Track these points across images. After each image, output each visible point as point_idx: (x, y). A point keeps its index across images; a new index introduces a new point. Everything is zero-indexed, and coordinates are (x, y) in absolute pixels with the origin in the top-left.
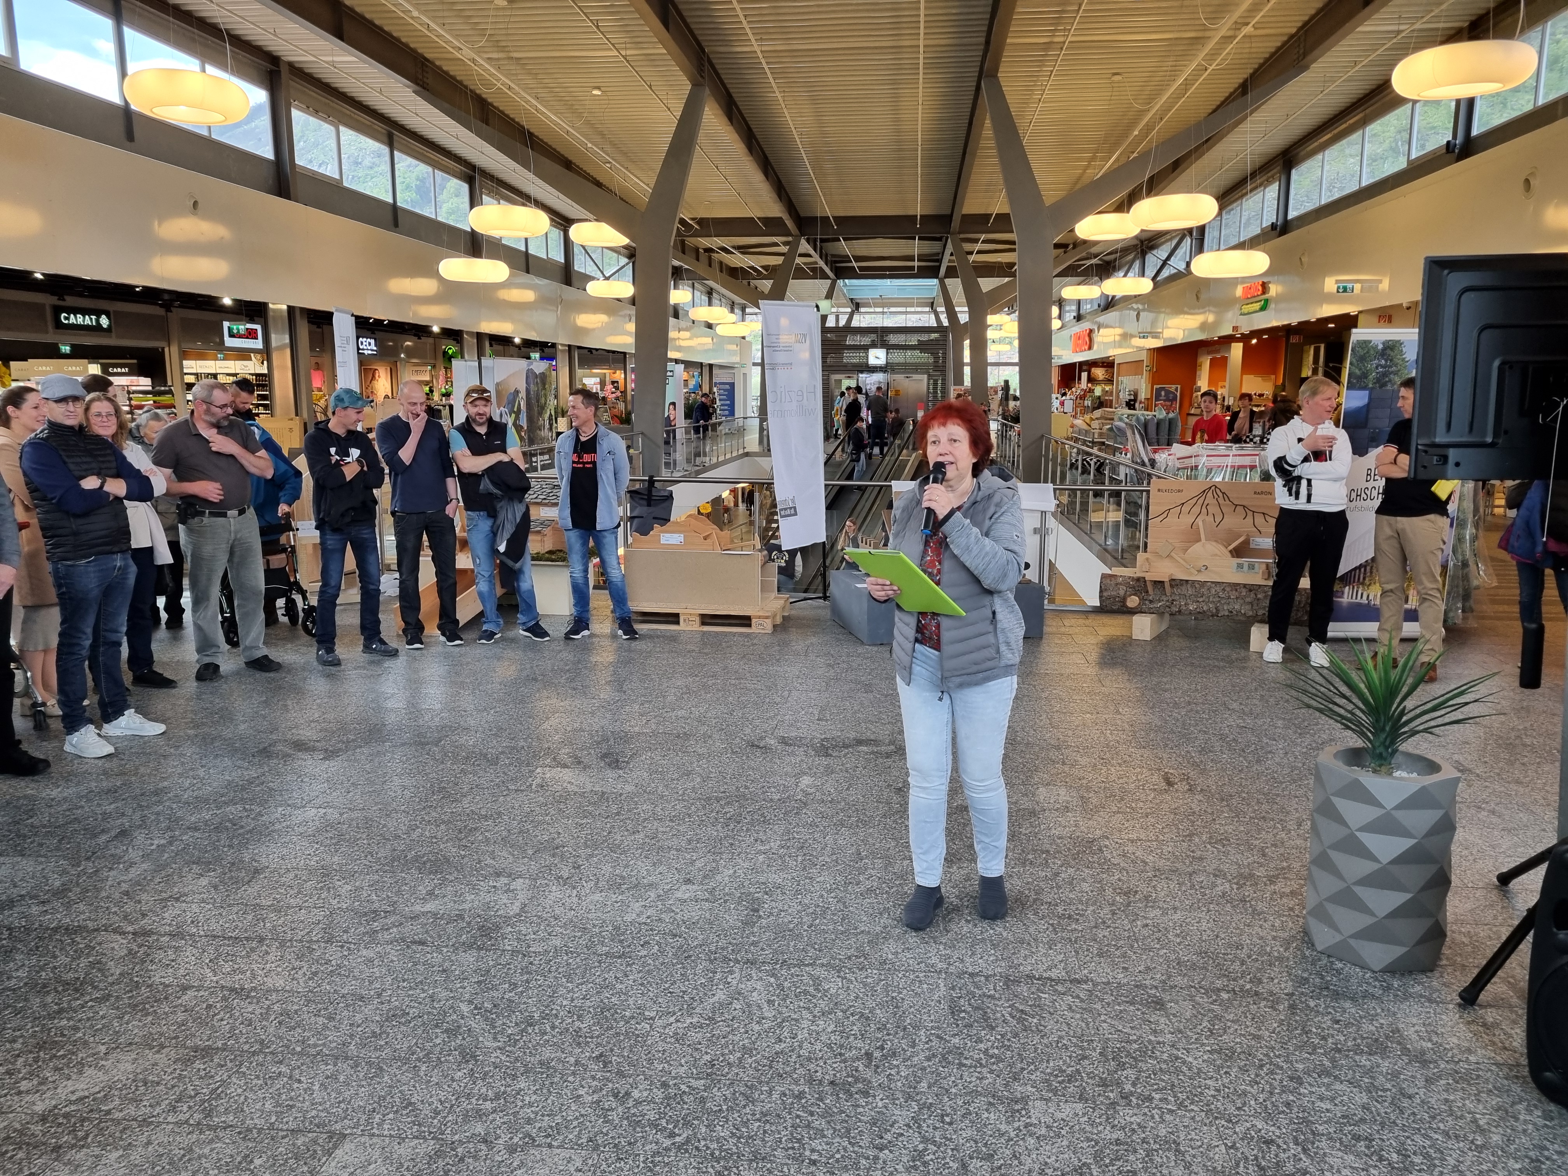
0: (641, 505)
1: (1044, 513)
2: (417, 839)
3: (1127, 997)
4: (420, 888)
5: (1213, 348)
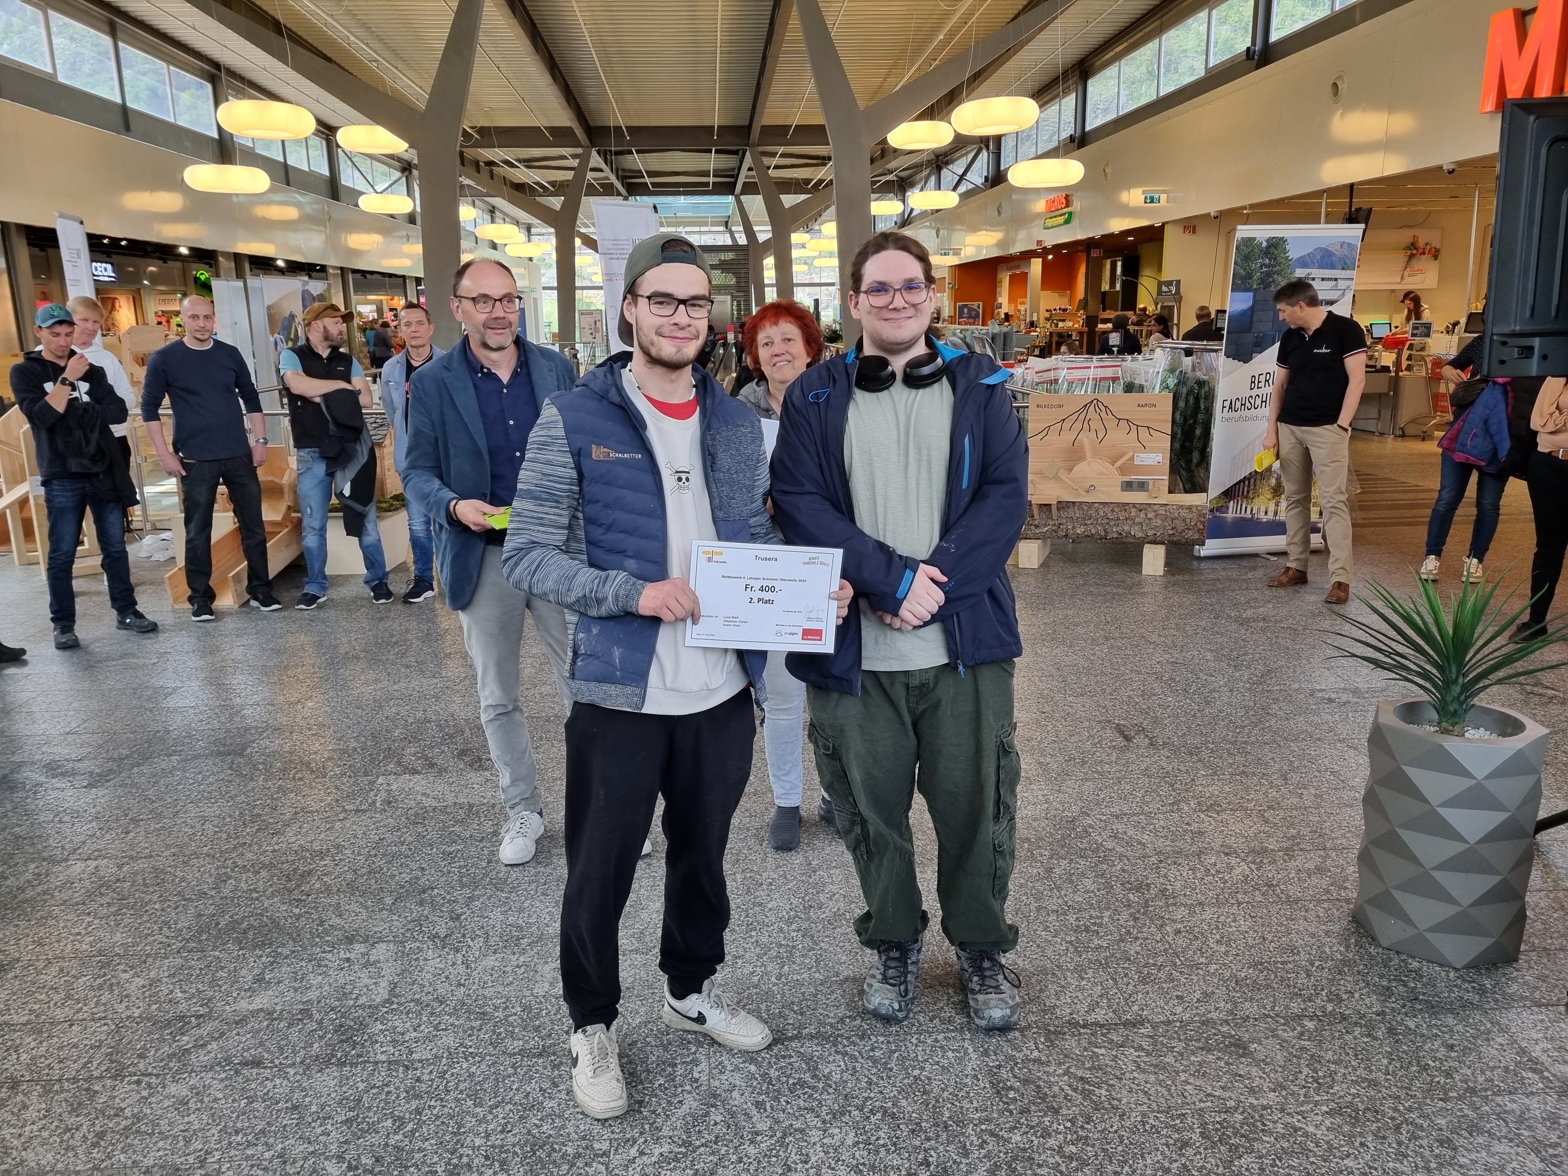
2: (231, 895)
3: (1198, 1040)
4: (244, 972)
5: (1013, 264)
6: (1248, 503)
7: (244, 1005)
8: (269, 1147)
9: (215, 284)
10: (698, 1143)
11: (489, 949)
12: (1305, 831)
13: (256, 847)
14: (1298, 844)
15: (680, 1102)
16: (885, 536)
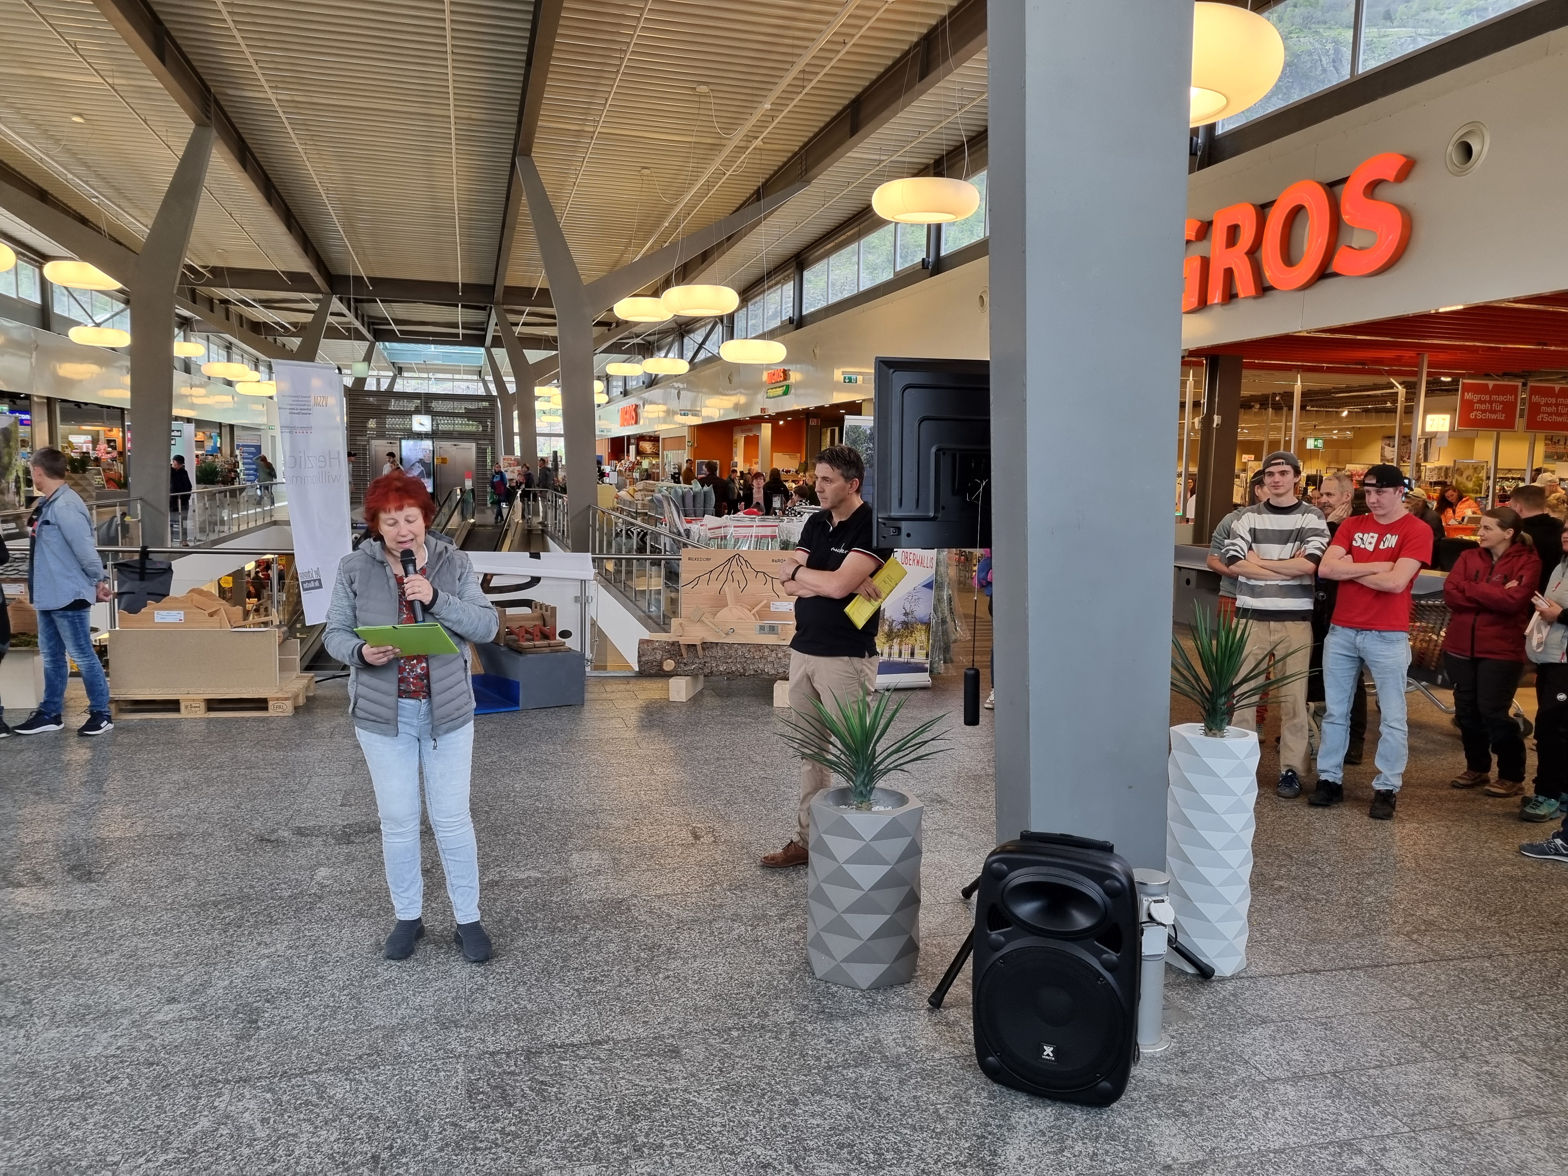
0: (133, 580)
1: (583, 582)
5: (744, 427)
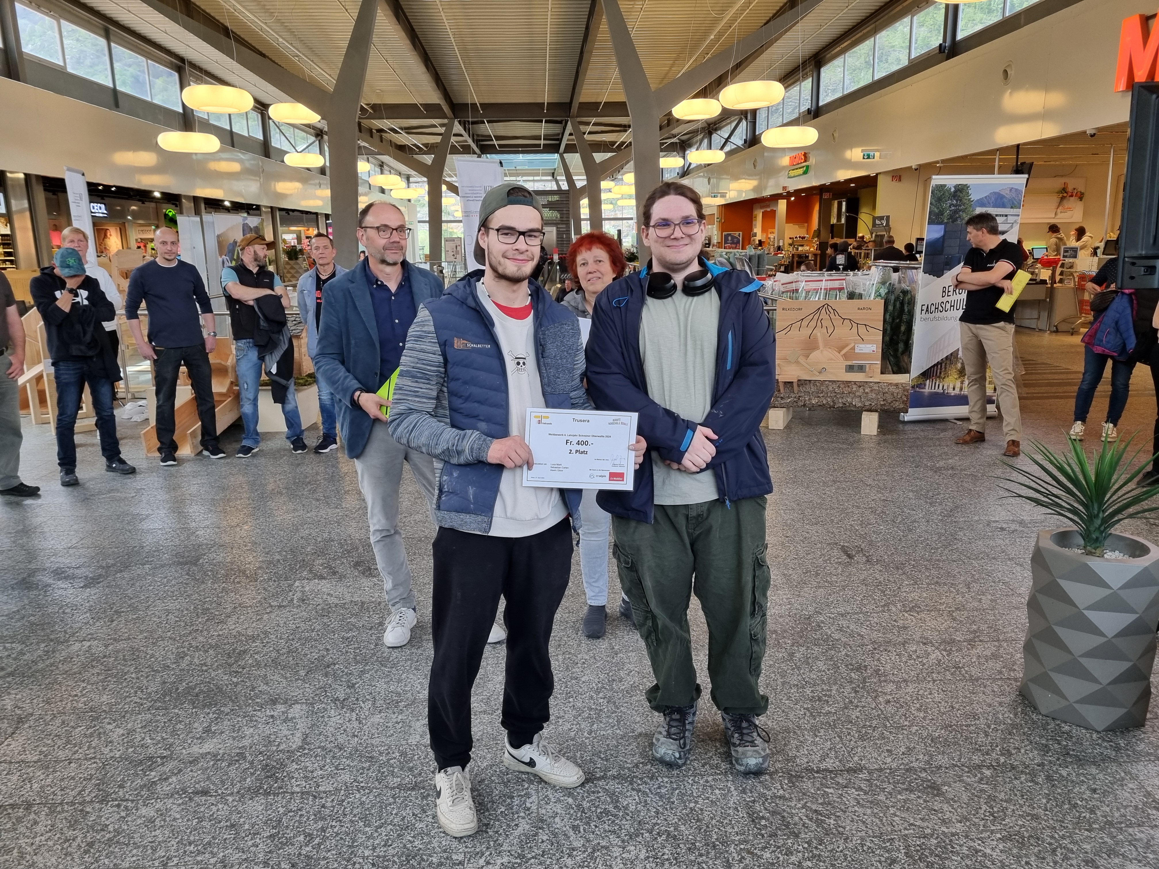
2: (187, 668)
3: (903, 783)
4: (196, 725)
5: (764, 204)
6: (940, 382)
7: (196, 750)
8: (213, 855)
9: (179, 219)
10: (529, 856)
11: (376, 709)
12: (984, 627)
13: (205, 633)
14: (978, 637)
15: (516, 825)
16: (670, 405)
